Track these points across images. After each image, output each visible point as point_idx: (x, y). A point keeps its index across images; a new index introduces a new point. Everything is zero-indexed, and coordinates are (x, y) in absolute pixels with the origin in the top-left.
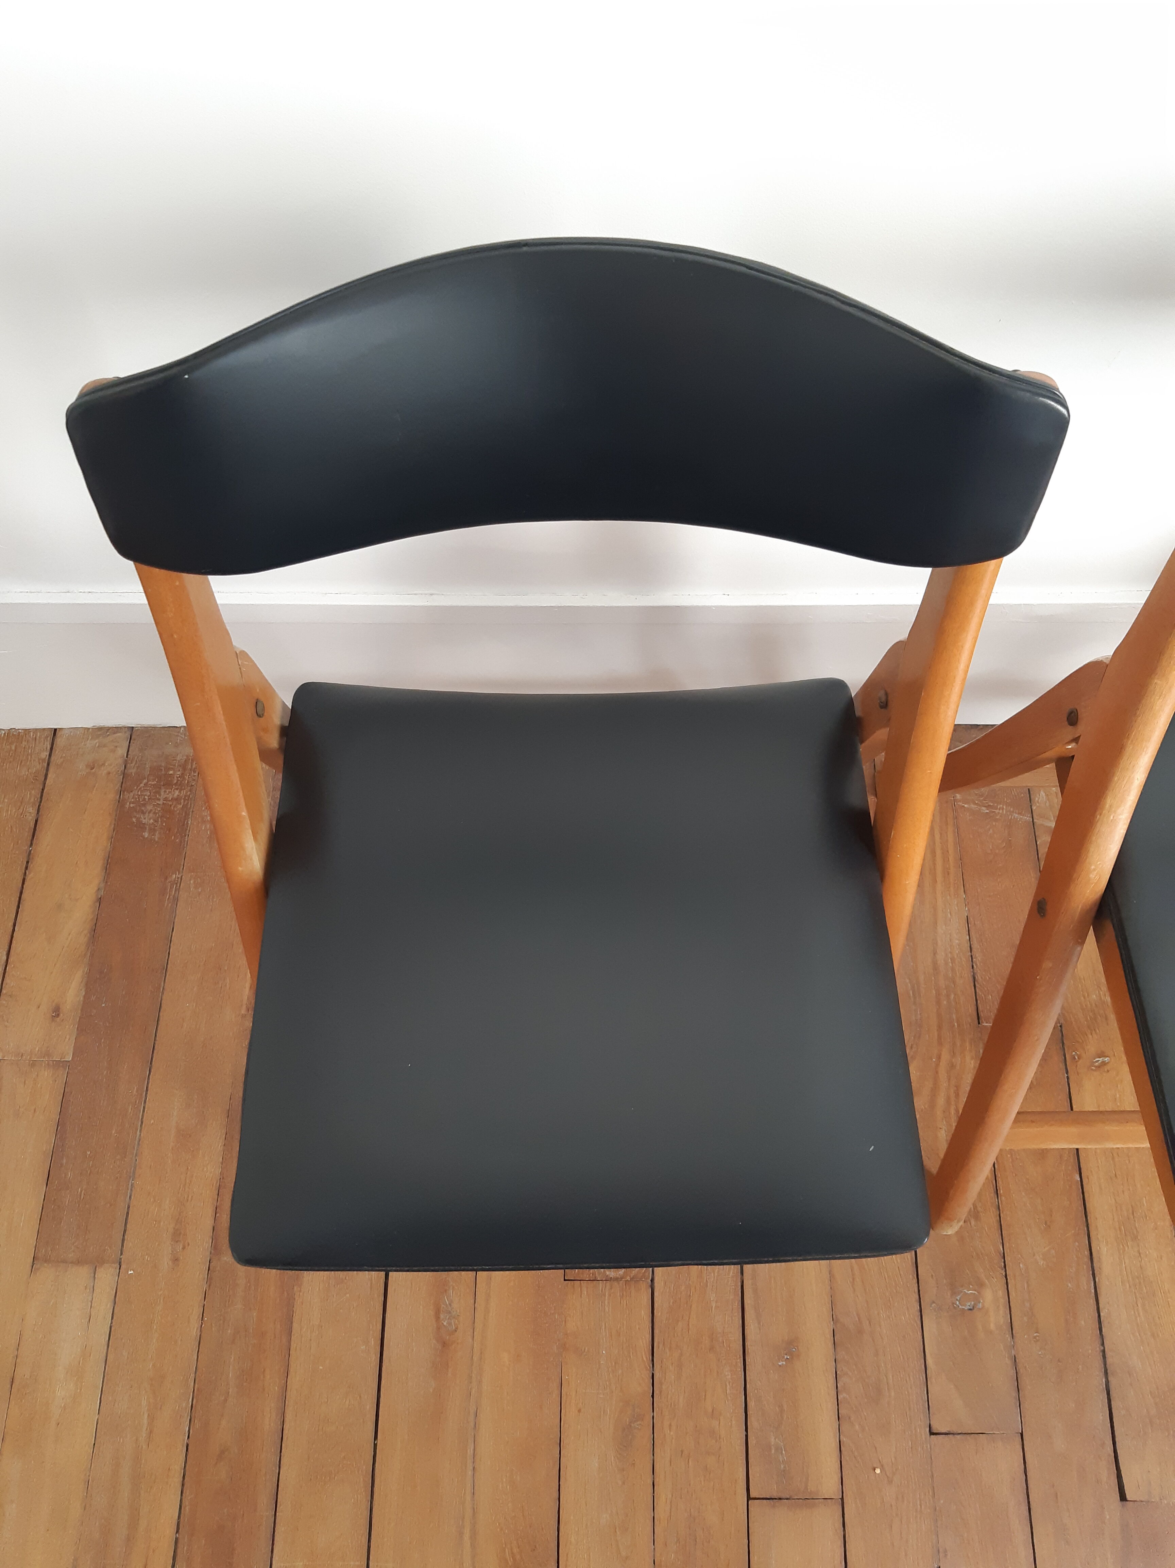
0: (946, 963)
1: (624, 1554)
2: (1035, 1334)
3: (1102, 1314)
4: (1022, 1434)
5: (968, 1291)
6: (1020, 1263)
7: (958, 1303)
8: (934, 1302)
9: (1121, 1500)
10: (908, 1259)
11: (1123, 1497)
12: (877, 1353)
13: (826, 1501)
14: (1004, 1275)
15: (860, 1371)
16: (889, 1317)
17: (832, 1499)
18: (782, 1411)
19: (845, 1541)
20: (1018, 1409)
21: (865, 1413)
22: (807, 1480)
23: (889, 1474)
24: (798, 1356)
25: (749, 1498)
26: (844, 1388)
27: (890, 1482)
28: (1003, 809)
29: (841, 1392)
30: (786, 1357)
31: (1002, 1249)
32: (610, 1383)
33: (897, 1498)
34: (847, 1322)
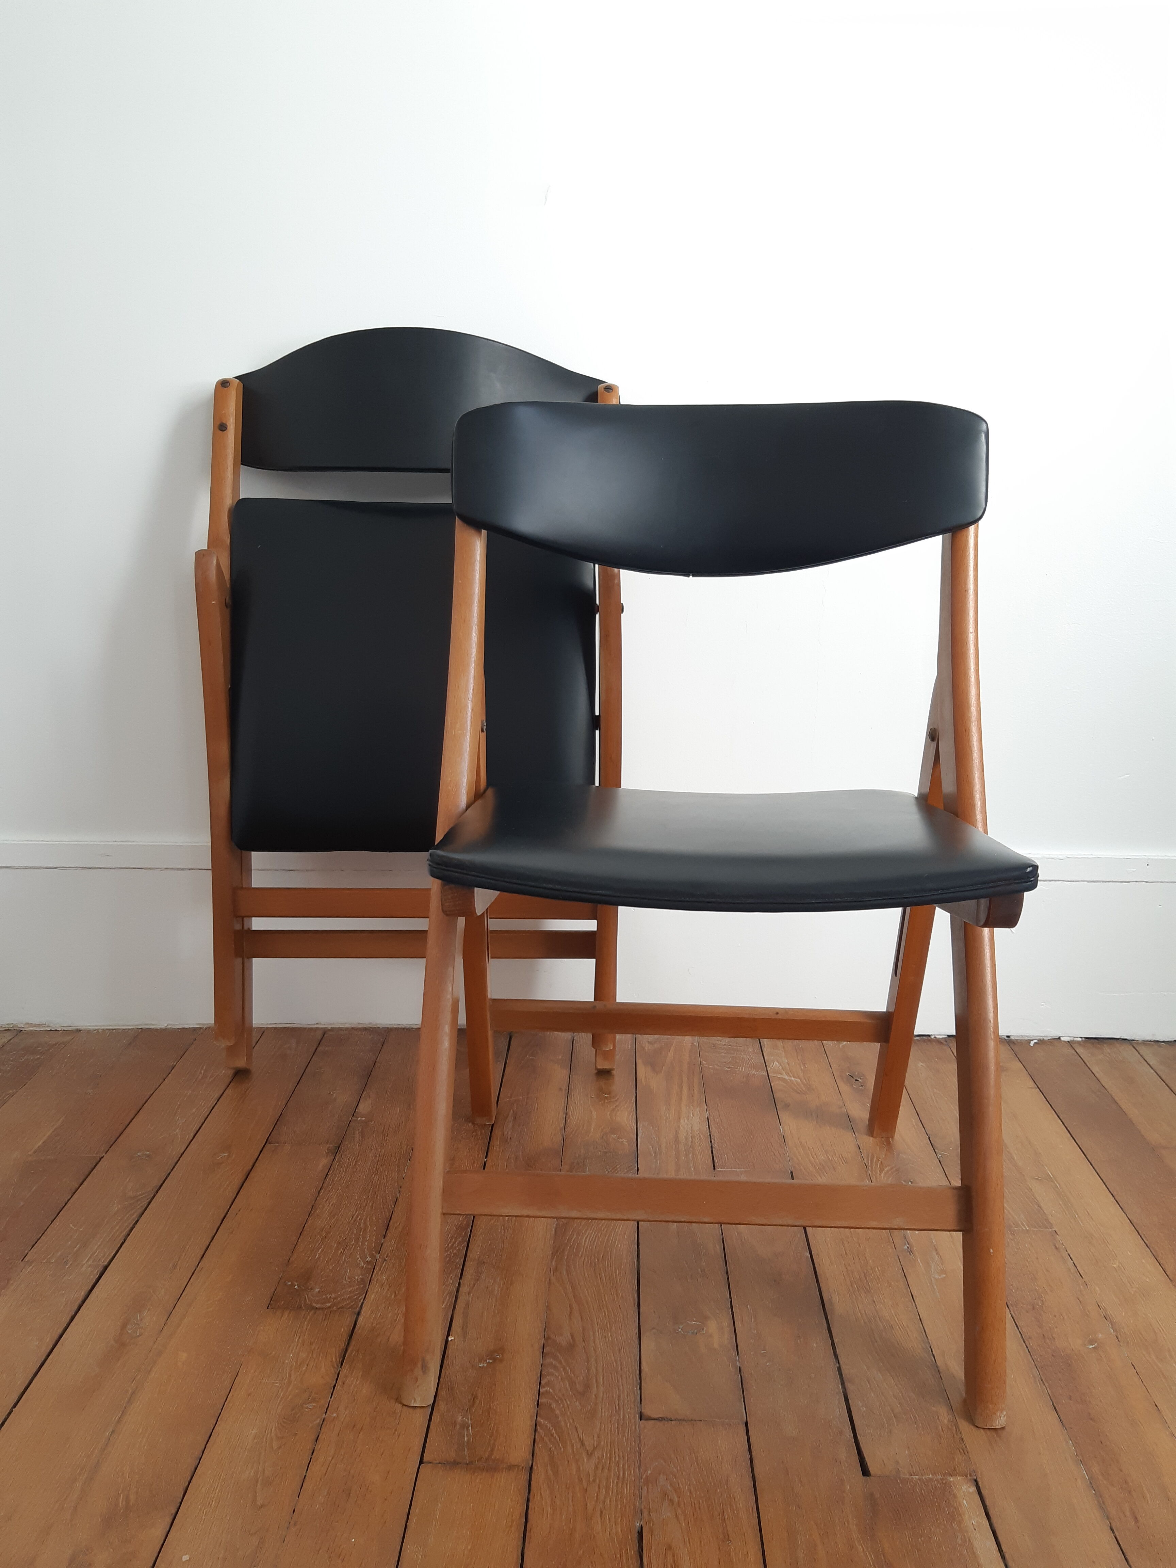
0: (686, 1138)
1: (259, 1503)
2: (762, 1352)
4: (746, 1424)
5: (692, 1322)
6: (747, 1305)
7: (680, 1330)
8: (653, 1328)
9: (863, 1475)
10: (630, 1300)
11: (865, 1472)
12: (588, 1361)
13: (510, 1468)
14: (731, 1312)
15: (568, 1373)
16: (605, 1337)
17: (519, 1466)
18: (475, 1398)
19: (528, 1500)
20: (742, 1403)
21: (569, 1403)
22: (492, 1450)
23: (590, 1449)
24: (501, 1360)
25: (421, 1462)
26: (548, 1384)
27: (590, 1455)
28: (742, 1069)
29: (544, 1387)
30: (488, 1361)
31: (729, 1296)
32: (290, 1376)
33: (596, 1468)
34: (559, 1339)
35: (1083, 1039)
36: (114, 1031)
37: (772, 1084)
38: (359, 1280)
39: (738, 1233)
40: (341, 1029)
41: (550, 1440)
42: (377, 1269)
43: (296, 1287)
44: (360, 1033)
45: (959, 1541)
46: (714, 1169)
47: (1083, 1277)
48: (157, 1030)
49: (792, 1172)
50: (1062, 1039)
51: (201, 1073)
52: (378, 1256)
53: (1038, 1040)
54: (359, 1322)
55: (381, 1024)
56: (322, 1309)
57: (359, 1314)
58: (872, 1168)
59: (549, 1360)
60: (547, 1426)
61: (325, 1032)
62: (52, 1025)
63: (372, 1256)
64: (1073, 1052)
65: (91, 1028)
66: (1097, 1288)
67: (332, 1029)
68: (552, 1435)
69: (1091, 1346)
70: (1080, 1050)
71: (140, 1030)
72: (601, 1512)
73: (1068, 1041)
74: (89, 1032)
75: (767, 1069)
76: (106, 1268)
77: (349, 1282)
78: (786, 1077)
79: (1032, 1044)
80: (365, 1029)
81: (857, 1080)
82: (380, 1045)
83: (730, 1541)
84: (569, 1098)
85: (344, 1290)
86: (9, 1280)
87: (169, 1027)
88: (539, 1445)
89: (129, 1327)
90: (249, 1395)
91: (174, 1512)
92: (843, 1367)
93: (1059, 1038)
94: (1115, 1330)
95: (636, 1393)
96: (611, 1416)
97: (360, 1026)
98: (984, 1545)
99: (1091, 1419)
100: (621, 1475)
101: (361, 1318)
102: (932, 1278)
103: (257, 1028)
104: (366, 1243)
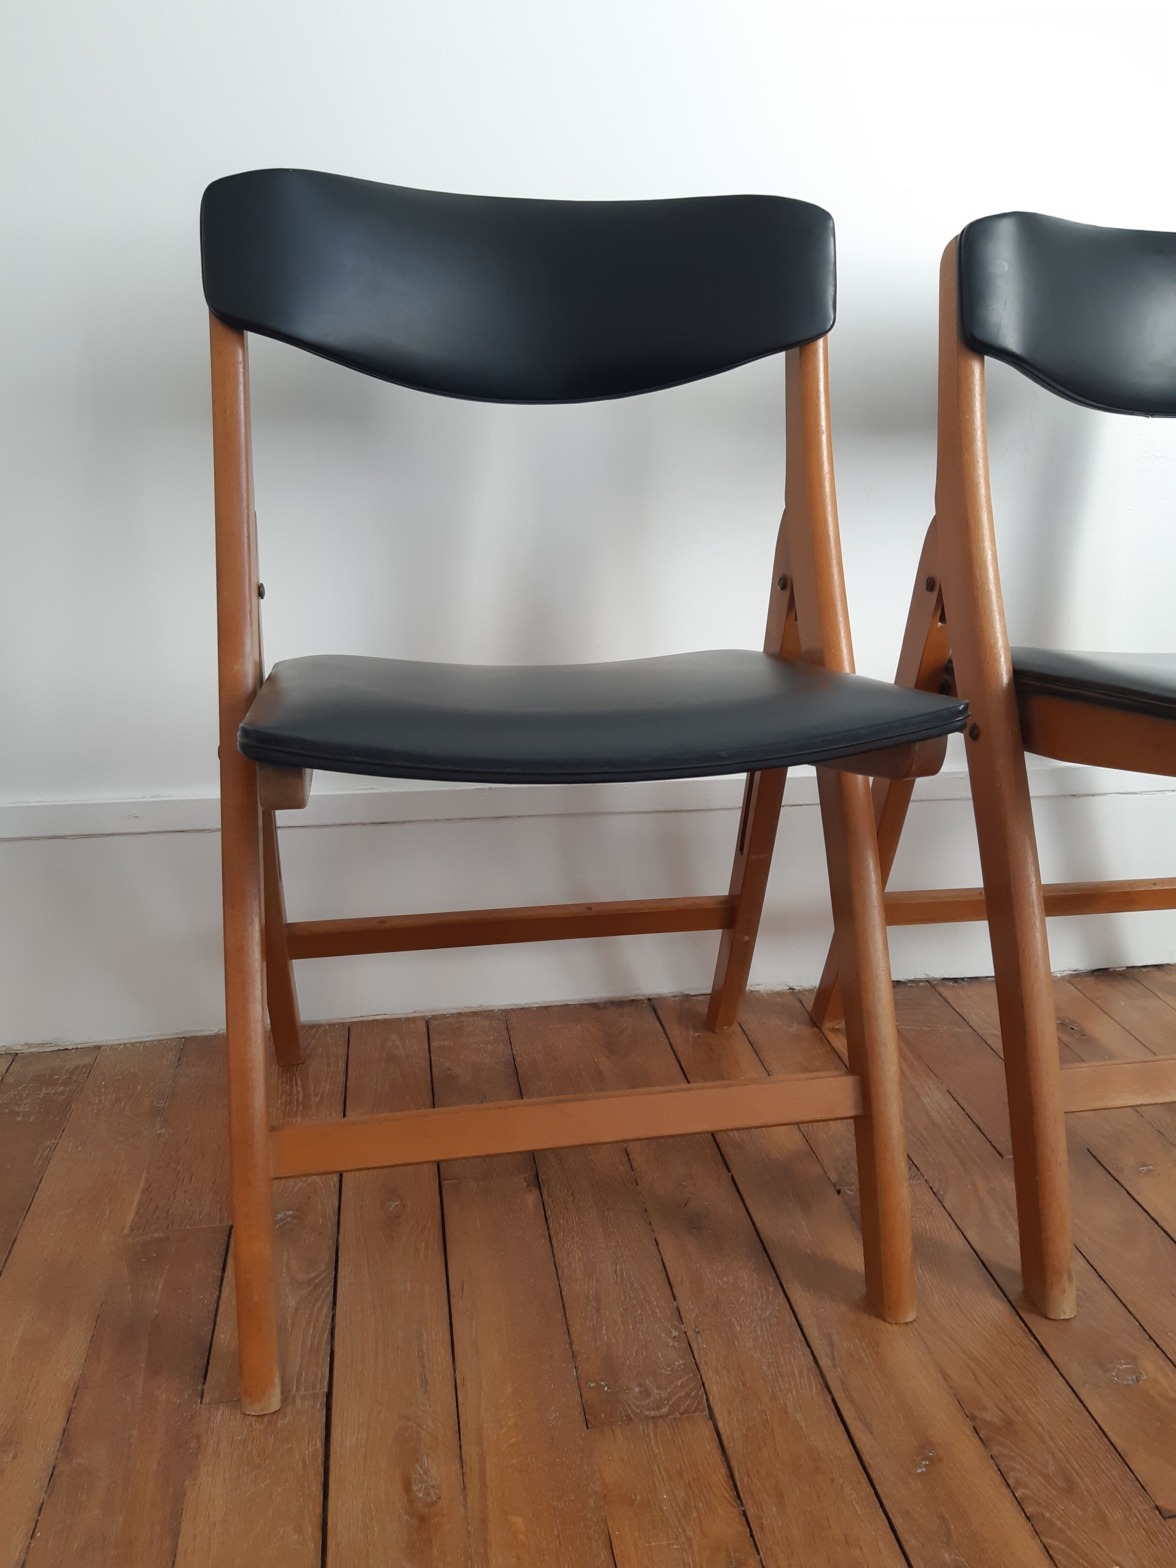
5: (1121, 1365)
7: (1116, 1379)
8: (1086, 1383)
10: (1031, 1347)
12: (1043, 1441)
15: (1031, 1463)
16: (1039, 1403)
18: (943, 1519)
21: (1063, 1508)
24: (939, 1459)
26: (1017, 1484)
29: (1016, 1489)
30: (923, 1463)
31: (1137, 1323)
32: (683, 1529)
34: (987, 1416)
36: (148, 1043)
38: (682, 1367)
40: (444, 1016)
42: (694, 1346)
43: (605, 1389)
44: (469, 1019)
48: (206, 1038)
51: (298, 1092)
52: (684, 1328)
54: (723, 1430)
56: (663, 1417)
57: (714, 1417)
59: (995, 1448)
60: (1059, 1547)
61: (428, 1021)
62: (59, 1044)
63: (676, 1328)
65: (115, 1042)
67: (434, 1017)
71: (183, 1040)
74: (112, 1047)
75: (968, 1024)
76: (329, 1395)
77: (672, 1371)
80: (475, 1014)
81: (1073, 1029)
82: (505, 1033)
85: (673, 1384)
86: (198, 1437)
89: (415, 1488)
95: (1131, 1479)
96: (1127, 1519)
97: (468, 1010)
101: (720, 1424)
103: (339, 1024)
104: (657, 1310)
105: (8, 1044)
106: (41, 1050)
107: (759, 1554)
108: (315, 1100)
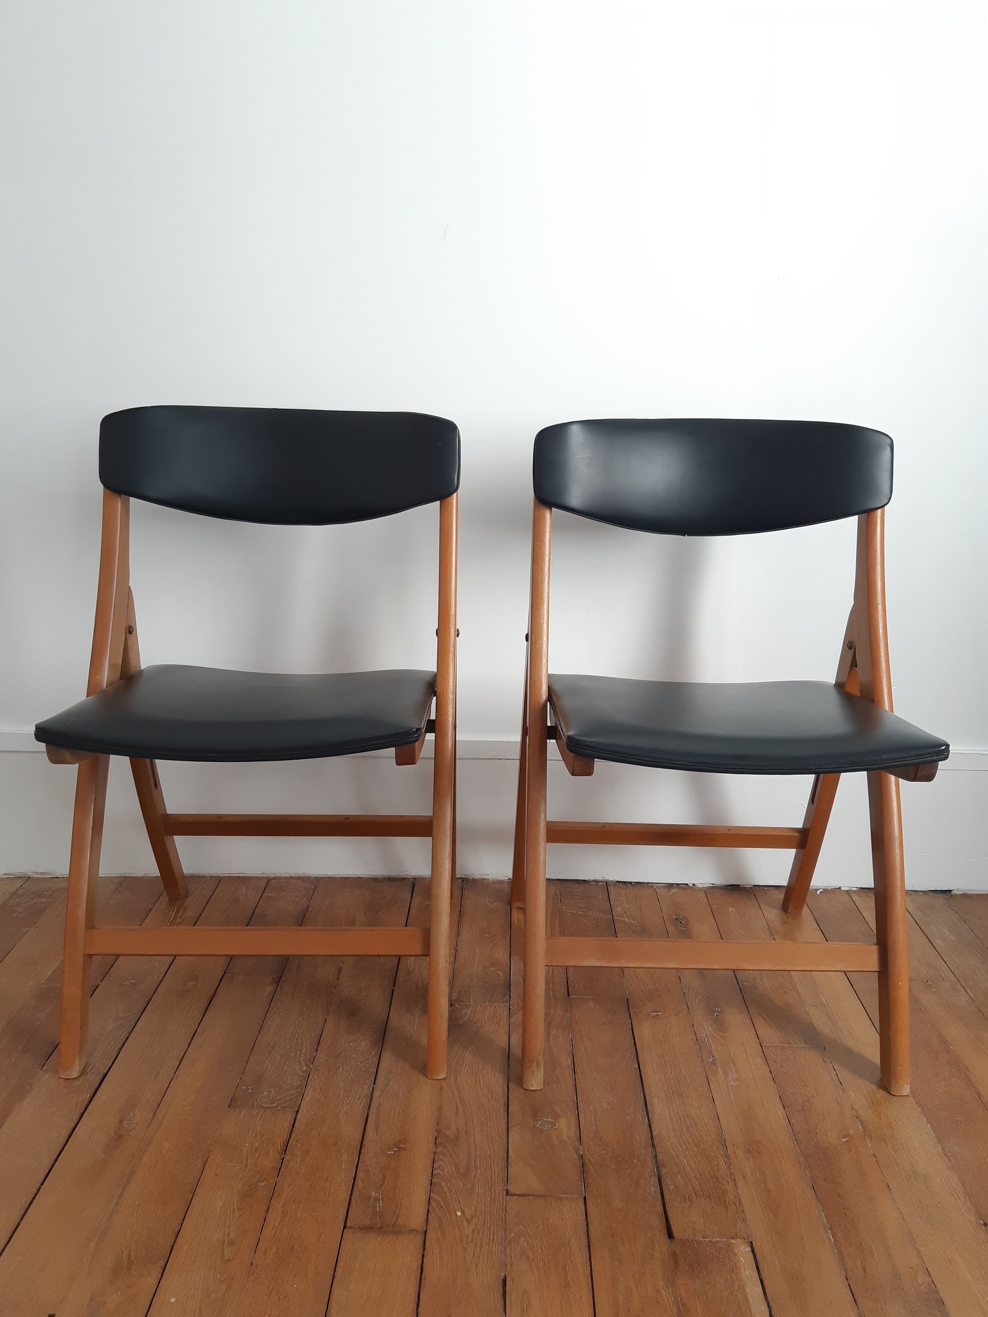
1: (226, 1258)
2: (599, 1143)
3: (654, 1134)
4: (585, 1198)
5: (547, 1119)
6: (589, 1106)
7: (538, 1125)
8: (518, 1124)
9: (669, 1238)
10: (501, 1102)
11: (670, 1235)
12: (469, 1149)
13: (411, 1231)
14: (577, 1112)
15: (453, 1158)
16: (482, 1131)
17: (416, 1230)
18: (385, 1177)
19: (423, 1256)
20: (582, 1183)
21: (454, 1182)
22: (397, 1218)
23: (469, 1217)
24: (404, 1149)
25: (345, 1227)
26: (439, 1167)
27: (469, 1222)
28: (593, 913)
29: (436, 1169)
30: (394, 1149)
31: (576, 1099)
32: (247, 1161)
33: (473, 1231)
34: (448, 1132)
35: (859, 889)
36: (103, 878)
37: (615, 926)
38: (297, 1085)
39: (584, 1048)
40: (281, 878)
41: (440, 1211)
42: (311, 1076)
43: (250, 1091)
44: (296, 881)
45: (736, 1288)
46: (569, 996)
47: (842, 1084)
48: (136, 877)
49: (627, 999)
50: (842, 889)
52: (311, 1066)
53: (823, 889)
54: (298, 1118)
55: (312, 874)
56: (271, 1108)
57: (297, 1112)
58: (689, 995)
59: (440, 1149)
60: (437, 1200)
61: (269, 880)
62: (53, 874)
63: (307, 1066)
64: (850, 899)
66: (852, 1093)
67: (274, 878)
68: (442, 1207)
69: (844, 1140)
70: (855, 898)
71: (123, 878)
72: (477, 1265)
73: (847, 891)
75: (612, 913)
76: (105, 1075)
77: (290, 1087)
78: (627, 920)
79: (819, 892)
80: (299, 878)
81: (681, 923)
82: (311, 892)
83: (570, 1287)
84: (459, 937)
85: (286, 1094)
86: (32, 1085)
87: (146, 875)
88: (432, 1215)
89: (125, 1122)
90: (216, 1175)
91: (163, 1264)
92: (659, 1155)
93: (840, 888)
94: (863, 1127)
95: (504, 1175)
96: (485, 1192)
97: (296, 876)
98: (754, 1291)
99: (840, 1196)
100: (492, 1237)
101: (299, 1116)
102: (729, 1085)
103: (215, 877)
104: (303, 1056)
105: (25, 872)
106: (43, 877)
107: (278, 1178)
108: (179, 920)
